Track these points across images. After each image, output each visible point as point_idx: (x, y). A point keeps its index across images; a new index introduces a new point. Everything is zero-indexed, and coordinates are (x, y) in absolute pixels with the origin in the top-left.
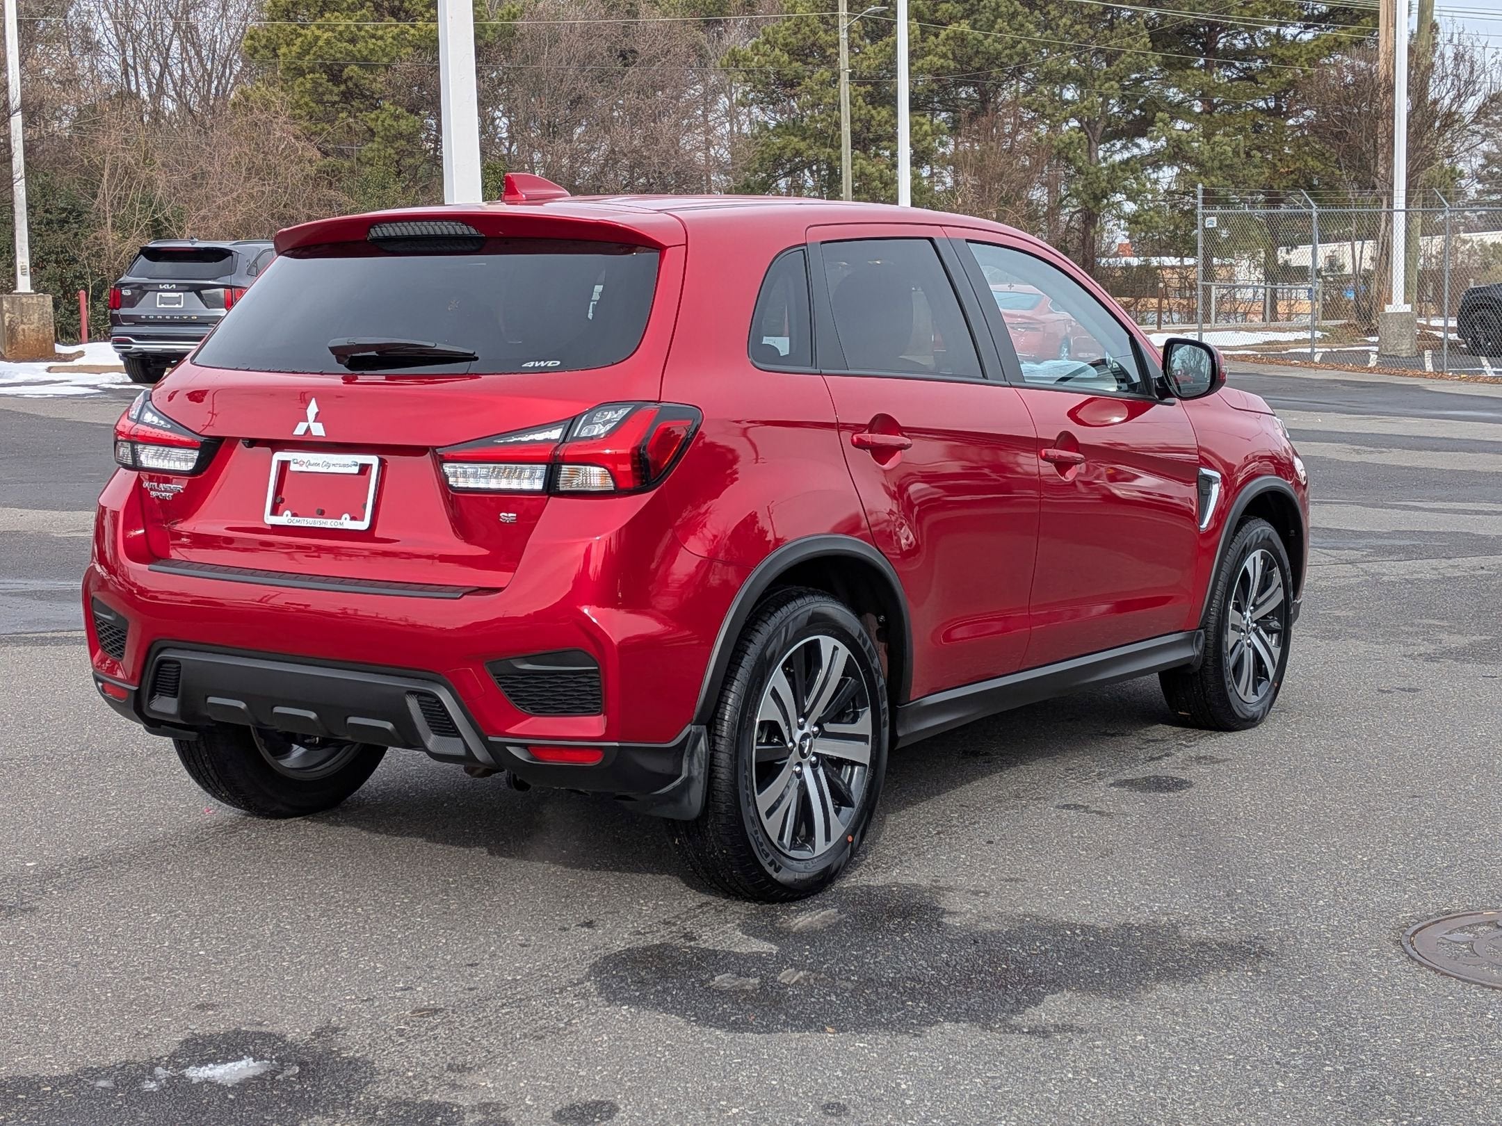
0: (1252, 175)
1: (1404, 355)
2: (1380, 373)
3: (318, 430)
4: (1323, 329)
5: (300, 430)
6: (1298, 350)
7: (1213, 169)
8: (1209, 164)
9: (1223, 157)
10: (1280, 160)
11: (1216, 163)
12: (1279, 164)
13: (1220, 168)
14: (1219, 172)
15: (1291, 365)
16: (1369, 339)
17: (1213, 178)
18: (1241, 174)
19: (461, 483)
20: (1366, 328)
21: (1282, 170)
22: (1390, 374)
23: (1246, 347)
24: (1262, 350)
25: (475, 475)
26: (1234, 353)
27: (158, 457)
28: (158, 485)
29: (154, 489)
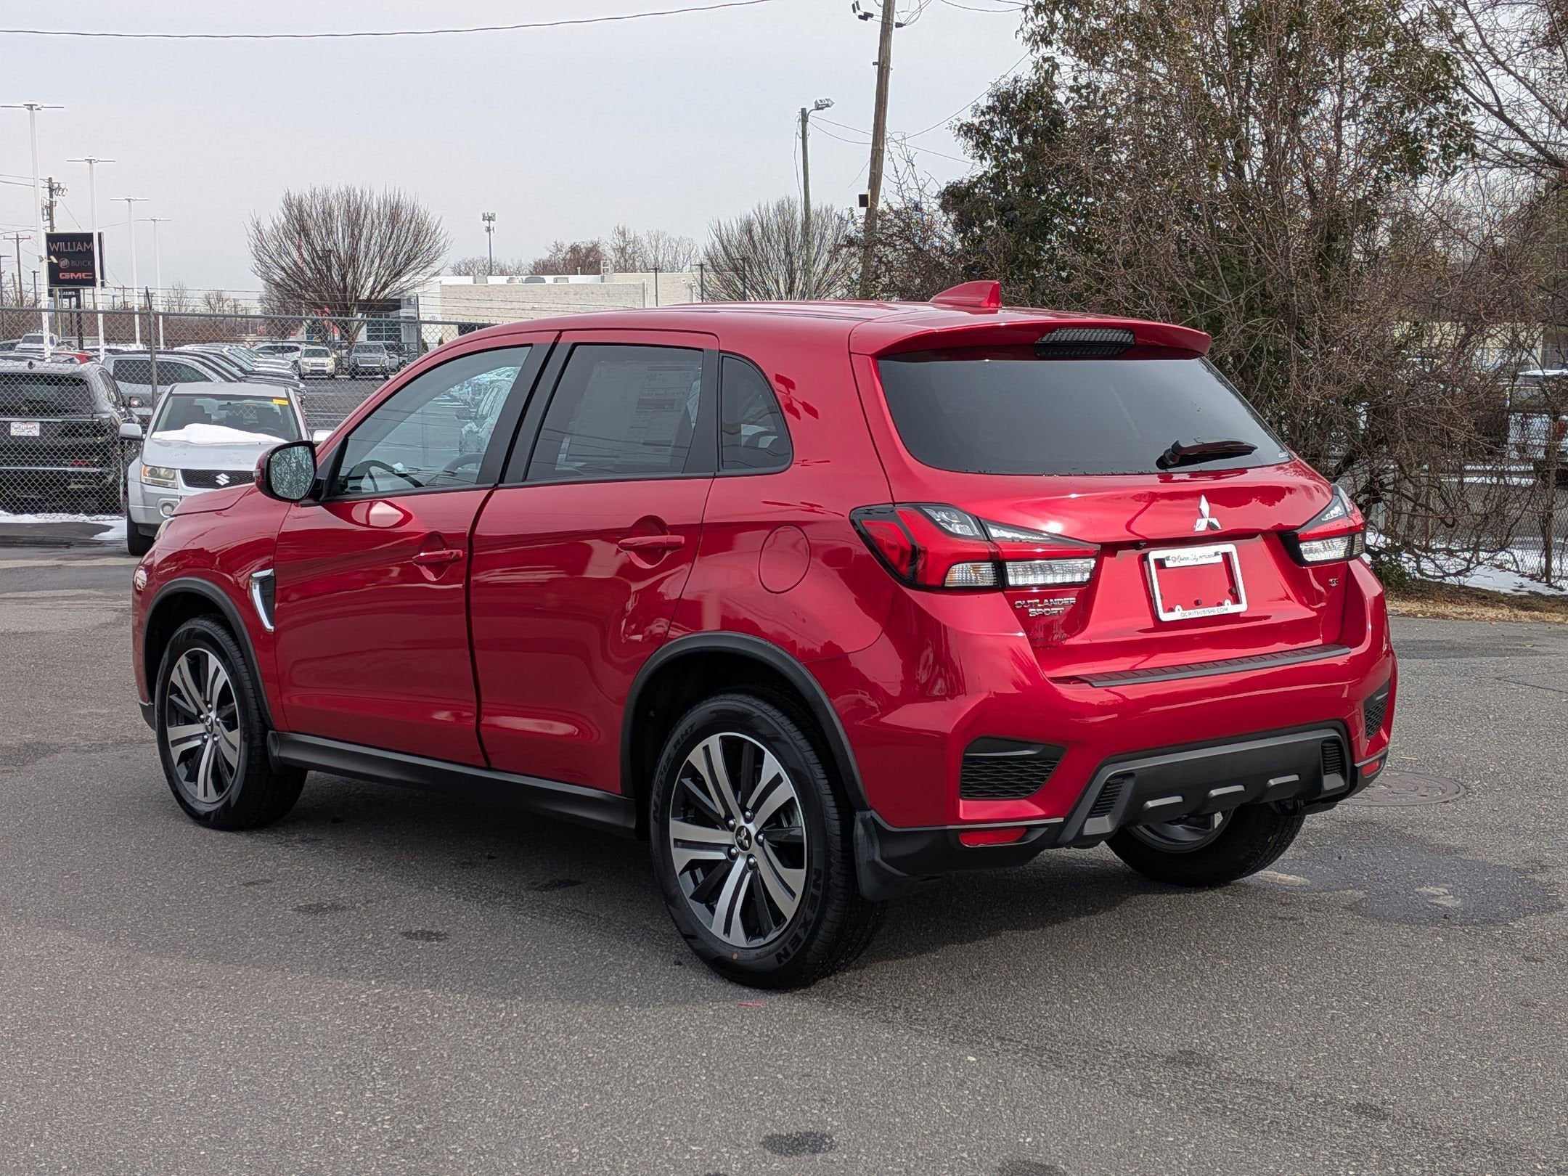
5: (1201, 526)
19: (1313, 558)
27: (1034, 573)
28: (1041, 602)
29: (1035, 606)
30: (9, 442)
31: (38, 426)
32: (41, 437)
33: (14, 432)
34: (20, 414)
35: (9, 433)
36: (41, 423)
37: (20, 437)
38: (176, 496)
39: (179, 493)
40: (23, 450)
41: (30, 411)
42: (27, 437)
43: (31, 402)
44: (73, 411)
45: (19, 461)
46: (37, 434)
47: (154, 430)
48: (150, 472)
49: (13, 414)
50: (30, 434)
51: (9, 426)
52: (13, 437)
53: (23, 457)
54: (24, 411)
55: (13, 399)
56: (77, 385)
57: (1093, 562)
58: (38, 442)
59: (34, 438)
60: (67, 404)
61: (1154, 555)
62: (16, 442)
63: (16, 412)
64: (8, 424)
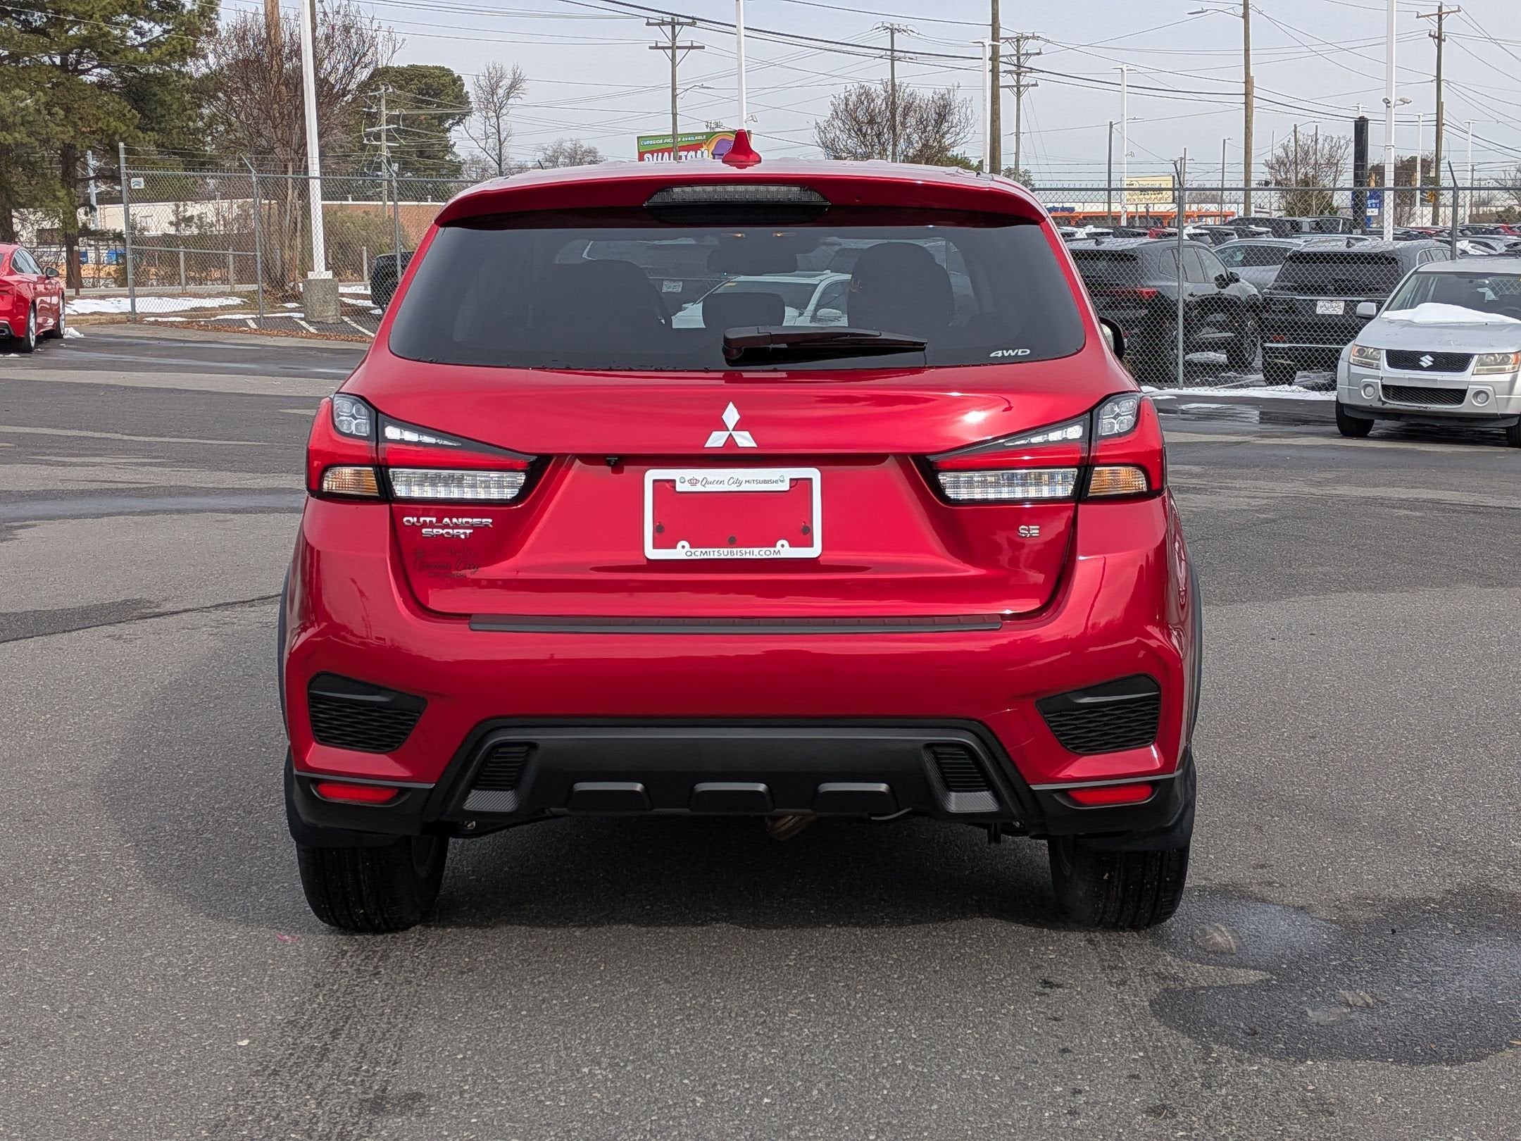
0: (57, 133)
1: (331, 322)
2: (336, 339)
3: (745, 440)
4: (239, 295)
5: (716, 440)
6: (226, 317)
7: (15, 125)
8: (11, 120)
9: (24, 113)
10: (81, 119)
11: (18, 119)
12: (80, 123)
13: (22, 124)
14: (22, 128)
15: (241, 332)
16: (286, 305)
17: (16, 135)
18: (44, 132)
19: (963, 494)
20: (280, 295)
21: (84, 129)
22: (347, 340)
23: (176, 314)
24: (191, 317)
25: (984, 484)
26: (166, 319)
27: (433, 484)
28: (440, 520)
29: (431, 525)
30: (1313, 320)
31: (1342, 304)
32: (1343, 316)
33: (1319, 311)
34: (1325, 293)
35: (1314, 312)
36: (1346, 301)
37: (1323, 316)
38: (1376, 377)
39: (1380, 374)
40: (1326, 328)
41: (1336, 289)
42: (1330, 316)
43: (1336, 281)
44: (1377, 290)
45: (1328, 339)
46: (1341, 312)
47: (1387, 309)
48: (1358, 351)
49: (1319, 293)
50: (1335, 313)
51: (1315, 305)
52: (1318, 315)
53: (1325, 335)
54: (1329, 290)
55: (1320, 278)
56: (1390, 263)
57: (521, 478)
58: (1340, 320)
59: (1337, 316)
60: (1371, 283)
61: (652, 475)
62: (1320, 320)
63: (1322, 291)
64: (1314, 303)
